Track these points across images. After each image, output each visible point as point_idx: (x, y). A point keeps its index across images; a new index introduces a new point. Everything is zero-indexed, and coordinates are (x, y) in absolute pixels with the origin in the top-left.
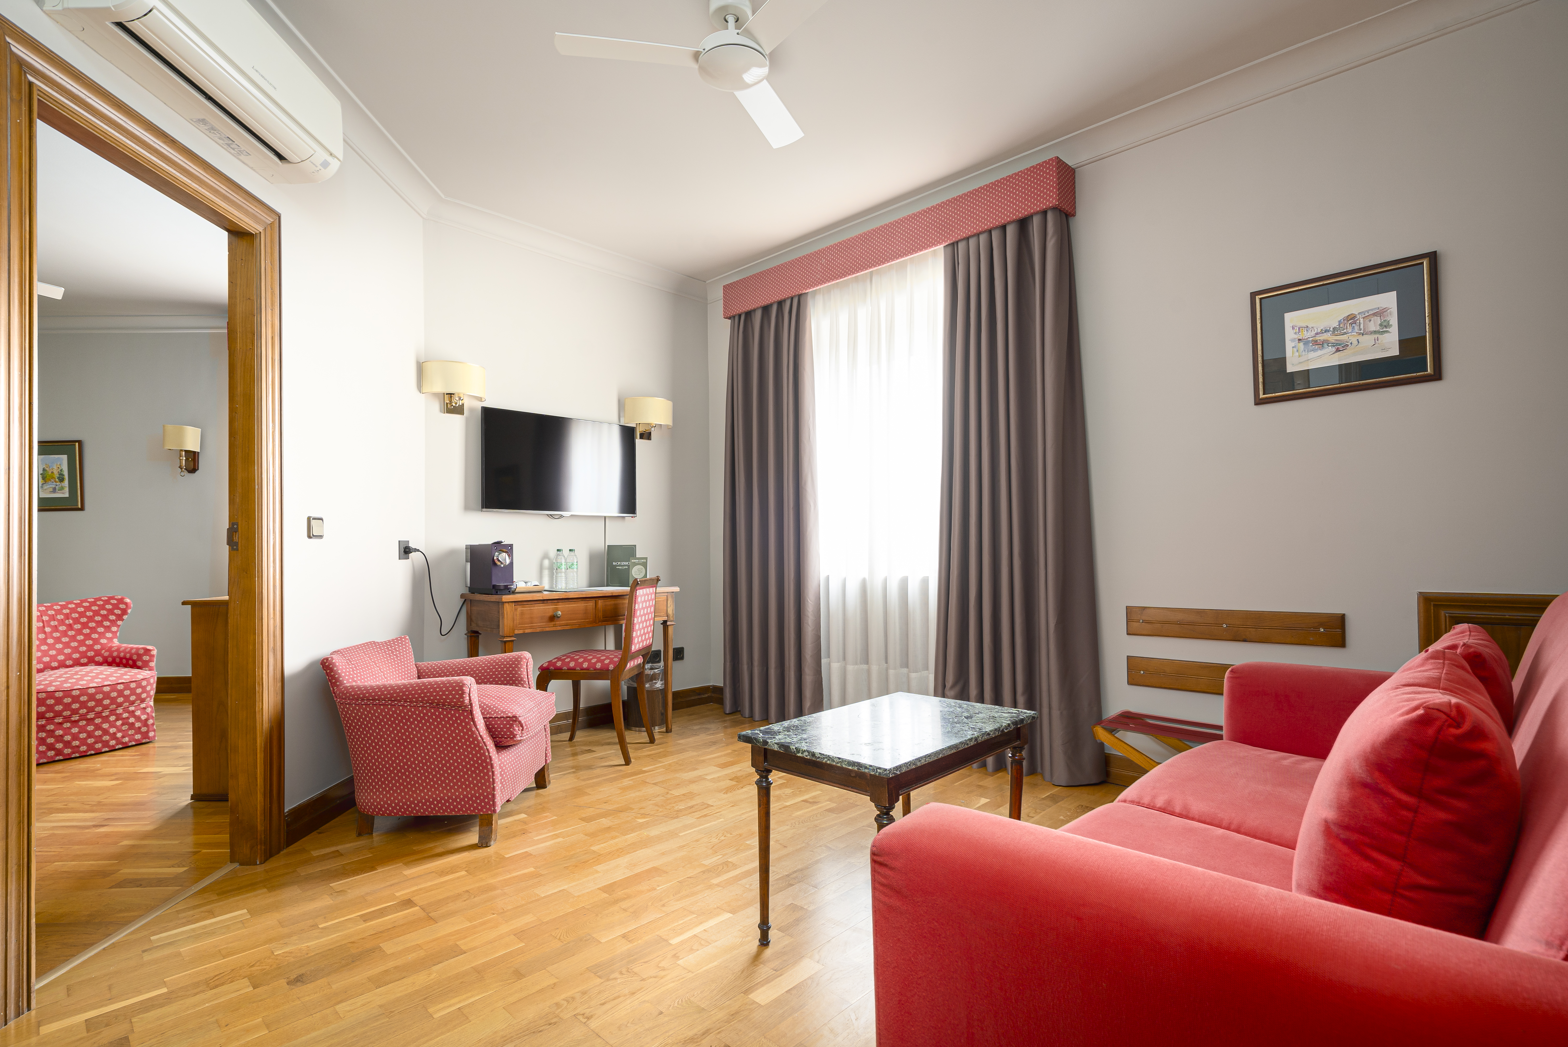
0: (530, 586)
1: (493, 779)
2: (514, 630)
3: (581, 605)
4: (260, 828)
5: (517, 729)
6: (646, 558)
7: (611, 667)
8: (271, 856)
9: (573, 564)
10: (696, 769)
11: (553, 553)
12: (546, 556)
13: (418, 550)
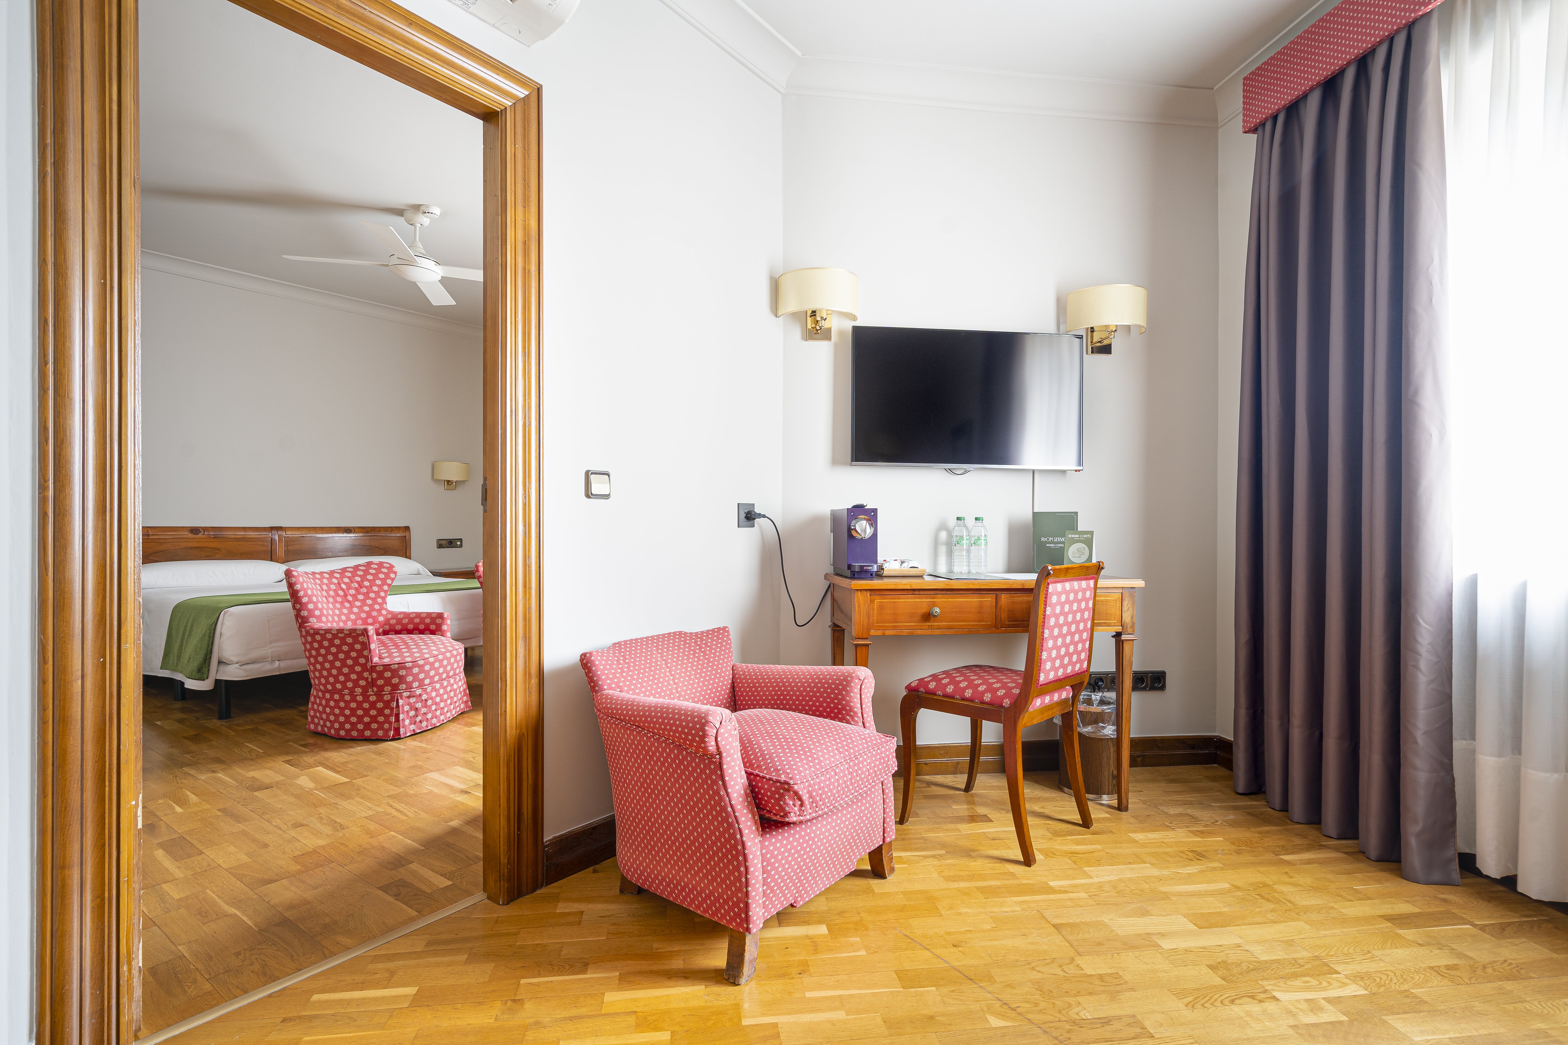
0: (905, 569)
1: (747, 879)
2: (869, 630)
3: (974, 600)
4: (504, 860)
5: (791, 803)
6: (1091, 533)
7: (1007, 702)
8: (520, 895)
9: (979, 539)
10: (1145, 913)
11: (952, 522)
12: (943, 527)
13: (764, 516)
